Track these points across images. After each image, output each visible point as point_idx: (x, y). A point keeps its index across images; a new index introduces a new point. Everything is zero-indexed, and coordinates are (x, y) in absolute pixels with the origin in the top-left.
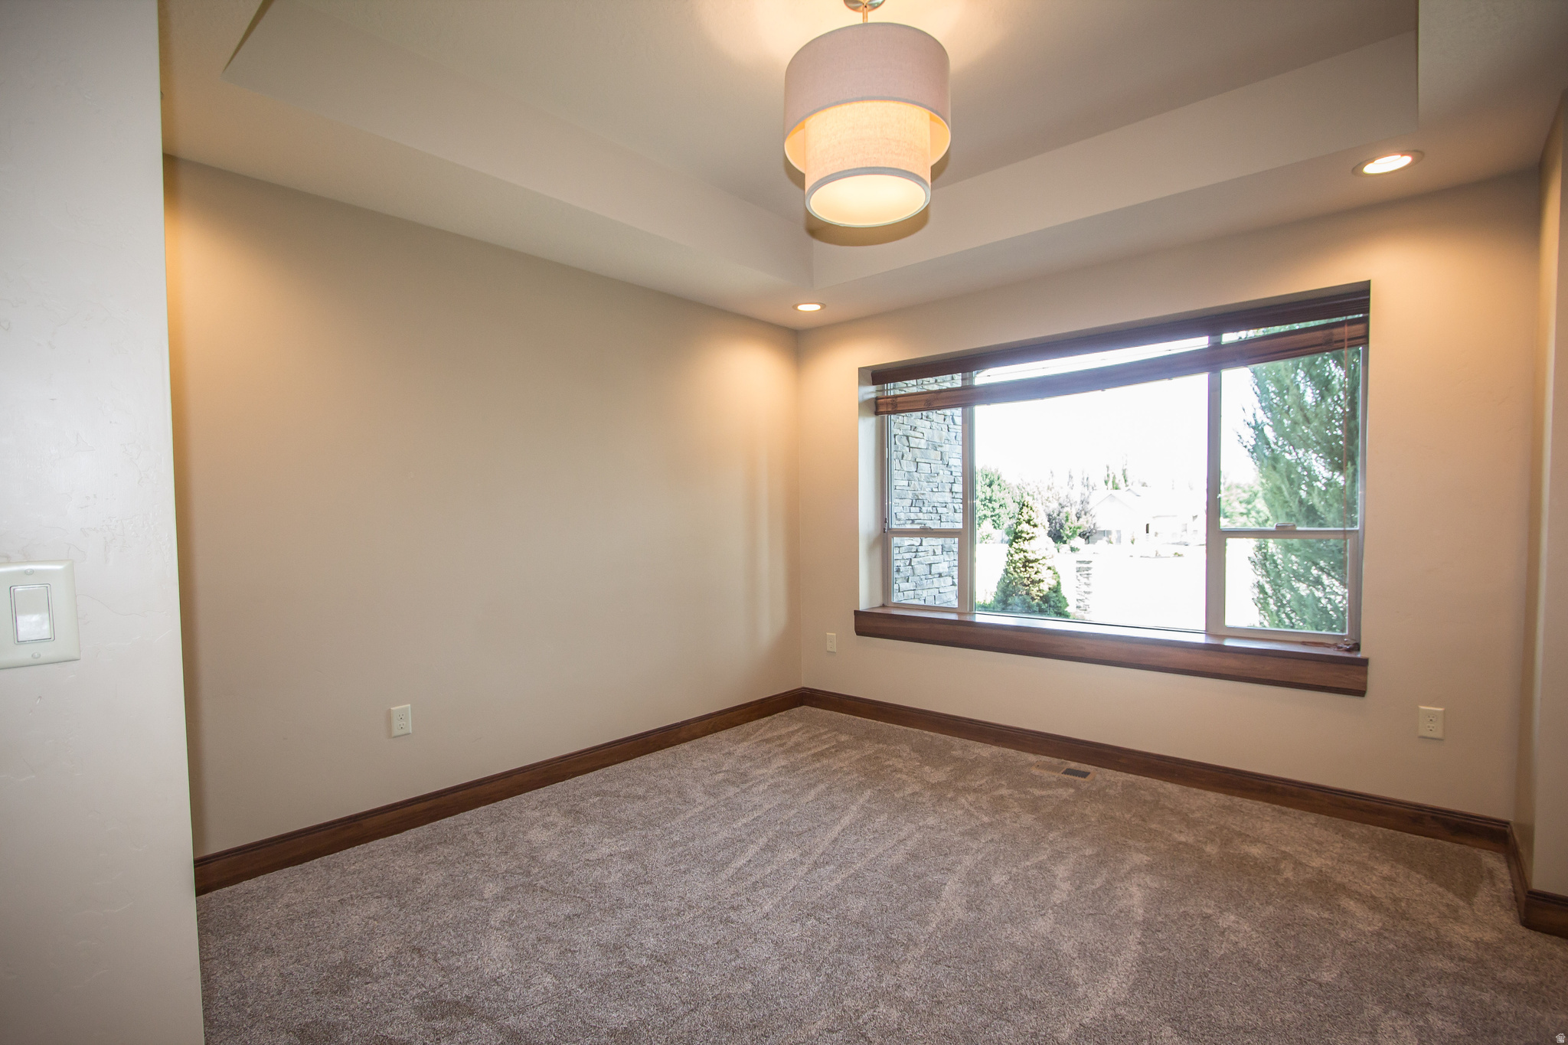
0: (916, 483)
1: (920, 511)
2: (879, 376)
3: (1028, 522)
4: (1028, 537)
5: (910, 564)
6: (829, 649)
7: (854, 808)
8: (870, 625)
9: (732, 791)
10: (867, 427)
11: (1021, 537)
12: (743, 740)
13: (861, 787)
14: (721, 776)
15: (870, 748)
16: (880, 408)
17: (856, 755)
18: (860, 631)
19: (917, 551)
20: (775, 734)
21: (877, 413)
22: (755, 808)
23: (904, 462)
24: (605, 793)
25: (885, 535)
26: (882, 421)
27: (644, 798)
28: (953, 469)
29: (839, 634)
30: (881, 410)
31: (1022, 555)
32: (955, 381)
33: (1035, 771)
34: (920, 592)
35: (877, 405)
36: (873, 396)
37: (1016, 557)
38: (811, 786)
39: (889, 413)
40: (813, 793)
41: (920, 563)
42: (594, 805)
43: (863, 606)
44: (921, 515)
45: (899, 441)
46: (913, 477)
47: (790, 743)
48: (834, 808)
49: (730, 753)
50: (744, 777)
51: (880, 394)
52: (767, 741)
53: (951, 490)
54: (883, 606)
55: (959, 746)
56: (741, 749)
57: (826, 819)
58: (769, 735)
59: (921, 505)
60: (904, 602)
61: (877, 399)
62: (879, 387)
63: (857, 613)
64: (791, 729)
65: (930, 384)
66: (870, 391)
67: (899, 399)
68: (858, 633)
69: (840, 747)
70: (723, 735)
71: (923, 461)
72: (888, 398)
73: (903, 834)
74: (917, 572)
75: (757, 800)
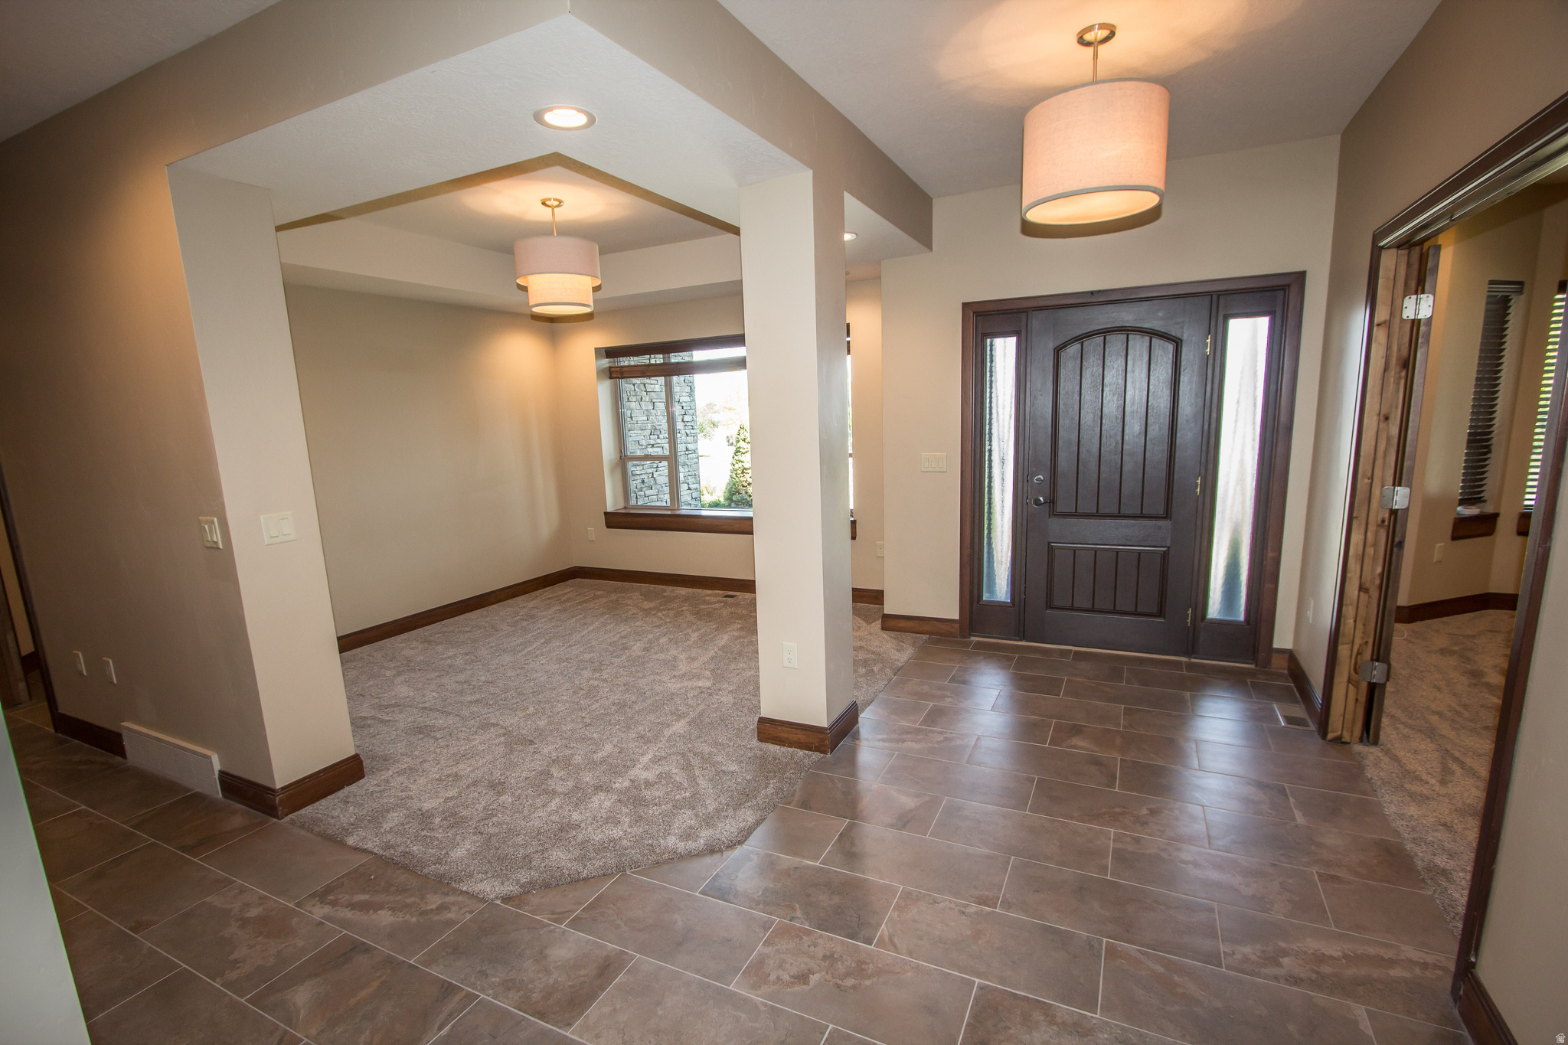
0: (654, 418)
1: (658, 438)
2: (611, 353)
3: (744, 440)
4: (744, 451)
5: (652, 477)
6: (590, 539)
7: (597, 623)
8: (617, 521)
9: (525, 623)
10: (603, 390)
11: (739, 452)
12: (533, 600)
13: (603, 614)
14: (518, 618)
15: (614, 597)
16: (615, 374)
17: (605, 600)
18: (609, 525)
19: (657, 467)
20: (555, 594)
21: (611, 378)
22: (539, 628)
23: (642, 403)
24: (444, 632)
25: (623, 459)
26: (615, 385)
27: (470, 631)
28: (684, 404)
29: (596, 528)
30: (613, 376)
31: (740, 465)
32: (658, 359)
33: (707, 598)
34: (662, 496)
35: (611, 372)
36: (608, 365)
37: (737, 466)
38: (573, 617)
39: (619, 378)
40: (574, 619)
41: (660, 475)
42: (439, 637)
43: (609, 509)
44: (659, 441)
45: (638, 388)
46: (651, 413)
47: (563, 599)
48: (585, 624)
49: (524, 607)
50: (533, 617)
51: (612, 365)
52: (549, 599)
53: (683, 420)
54: (625, 508)
55: (669, 590)
56: (531, 604)
57: (580, 629)
58: (551, 596)
59: (659, 433)
60: (649, 504)
61: (610, 367)
62: (611, 360)
63: (606, 514)
64: (566, 591)
65: (644, 360)
66: (606, 362)
67: (624, 369)
68: (608, 527)
69: (595, 597)
70: (519, 599)
71: (658, 400)
72: (617, 367)
73: (620, 631)
74: (658, 482)
75: (540, 626)
